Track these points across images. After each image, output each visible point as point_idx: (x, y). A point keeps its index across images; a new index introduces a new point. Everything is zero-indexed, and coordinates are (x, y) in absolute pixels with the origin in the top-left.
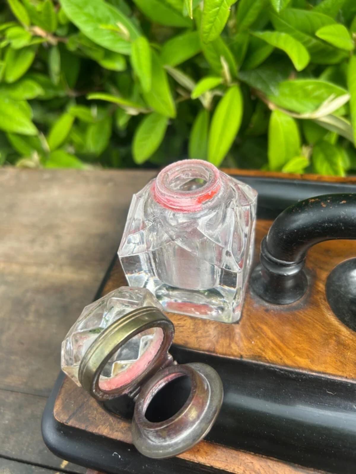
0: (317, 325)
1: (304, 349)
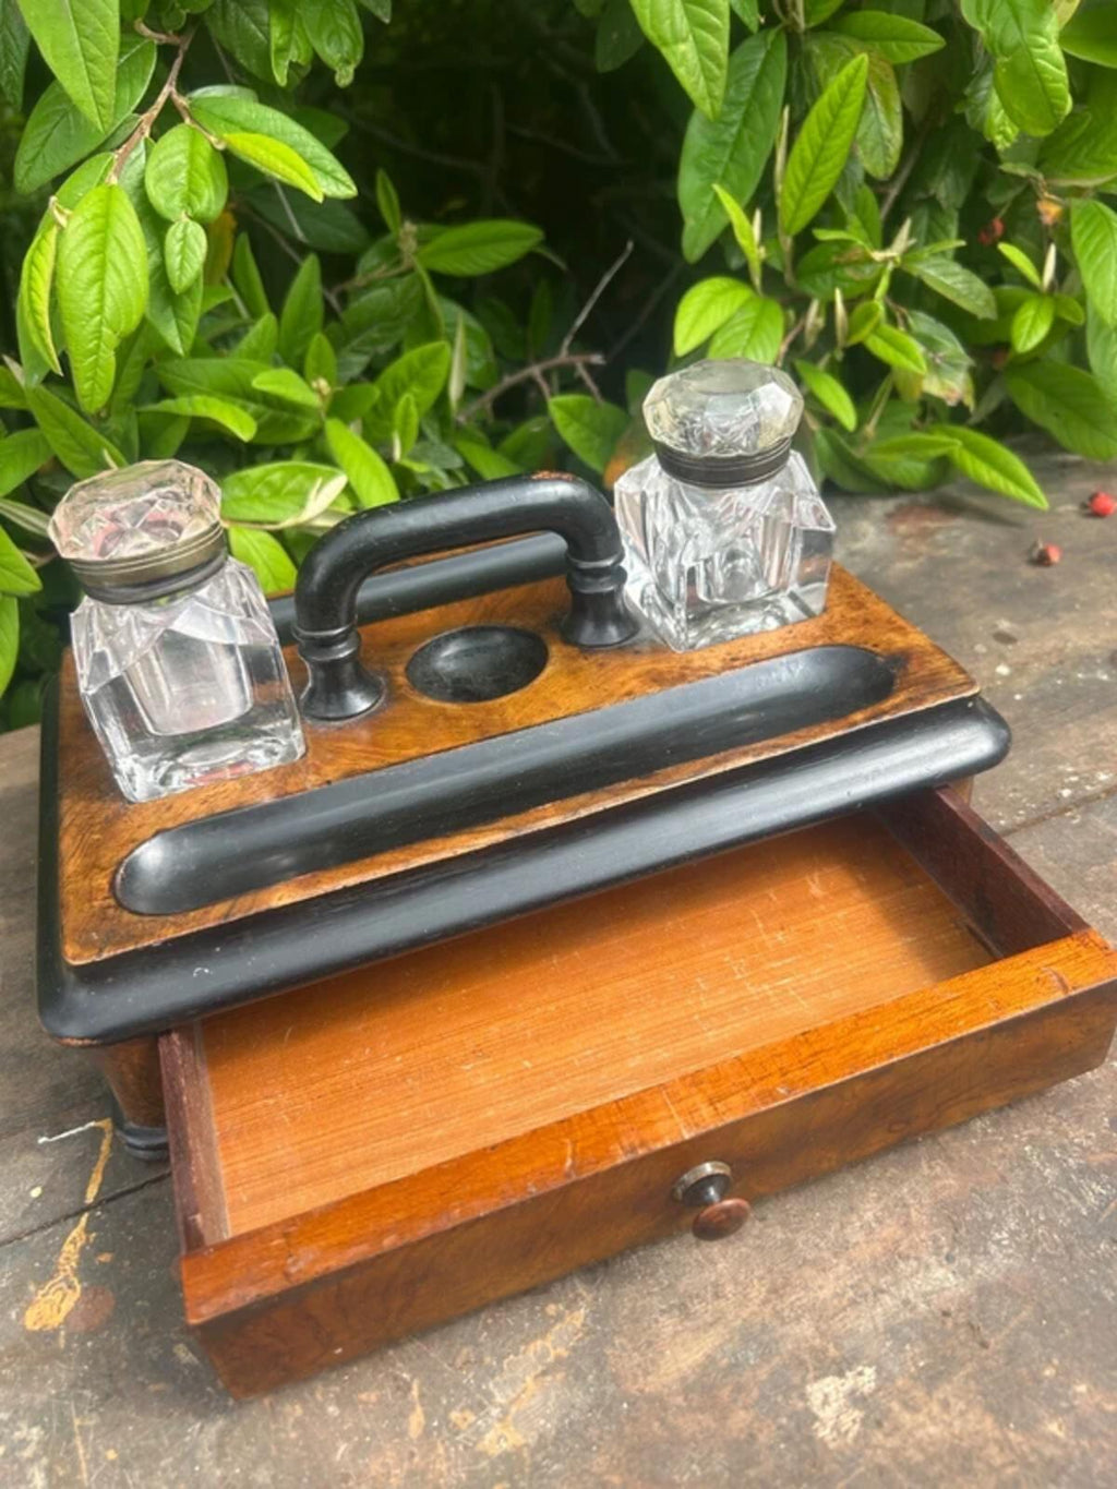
0: (414, 715)
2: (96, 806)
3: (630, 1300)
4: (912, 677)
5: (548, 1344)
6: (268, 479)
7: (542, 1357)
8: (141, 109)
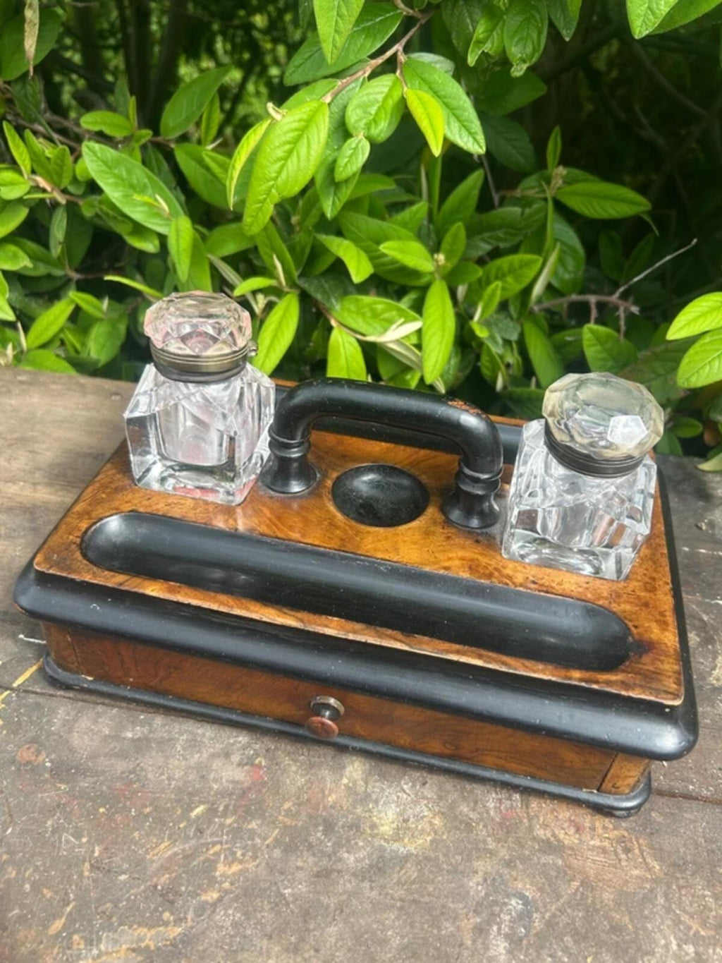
0: (315, 510)
1: (298, 527)
2: (119, 476)
3: (209, 943)
4: (641, 666)
5: (149, 935)
6: (374, 306)
7: (141, 940)
8: (373, 56)
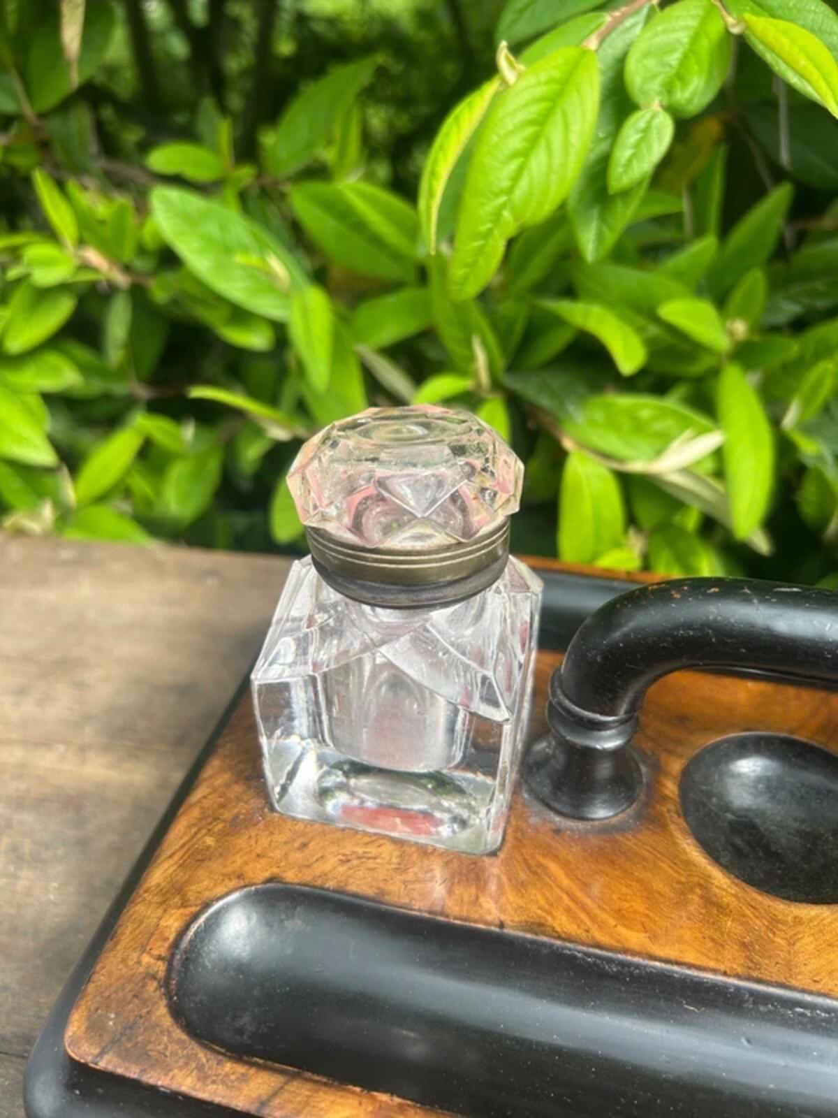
0: (661, 864)
1: (635, 912)
6: (637, 413)
